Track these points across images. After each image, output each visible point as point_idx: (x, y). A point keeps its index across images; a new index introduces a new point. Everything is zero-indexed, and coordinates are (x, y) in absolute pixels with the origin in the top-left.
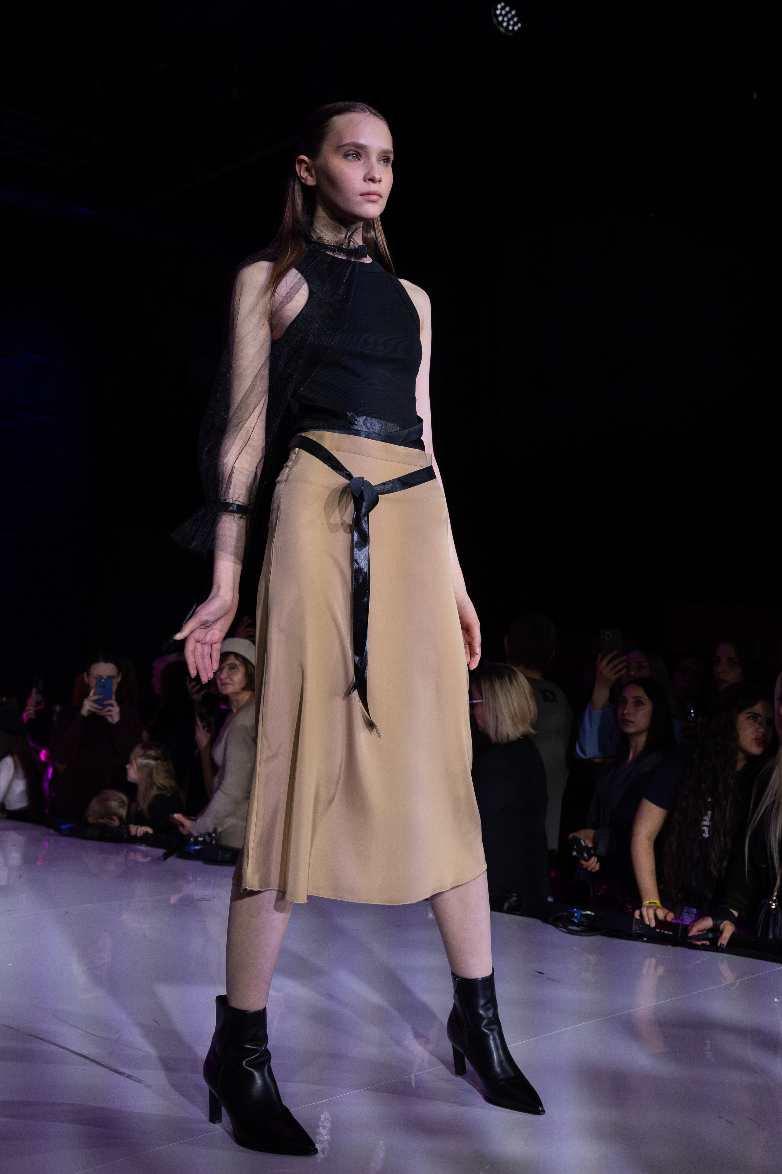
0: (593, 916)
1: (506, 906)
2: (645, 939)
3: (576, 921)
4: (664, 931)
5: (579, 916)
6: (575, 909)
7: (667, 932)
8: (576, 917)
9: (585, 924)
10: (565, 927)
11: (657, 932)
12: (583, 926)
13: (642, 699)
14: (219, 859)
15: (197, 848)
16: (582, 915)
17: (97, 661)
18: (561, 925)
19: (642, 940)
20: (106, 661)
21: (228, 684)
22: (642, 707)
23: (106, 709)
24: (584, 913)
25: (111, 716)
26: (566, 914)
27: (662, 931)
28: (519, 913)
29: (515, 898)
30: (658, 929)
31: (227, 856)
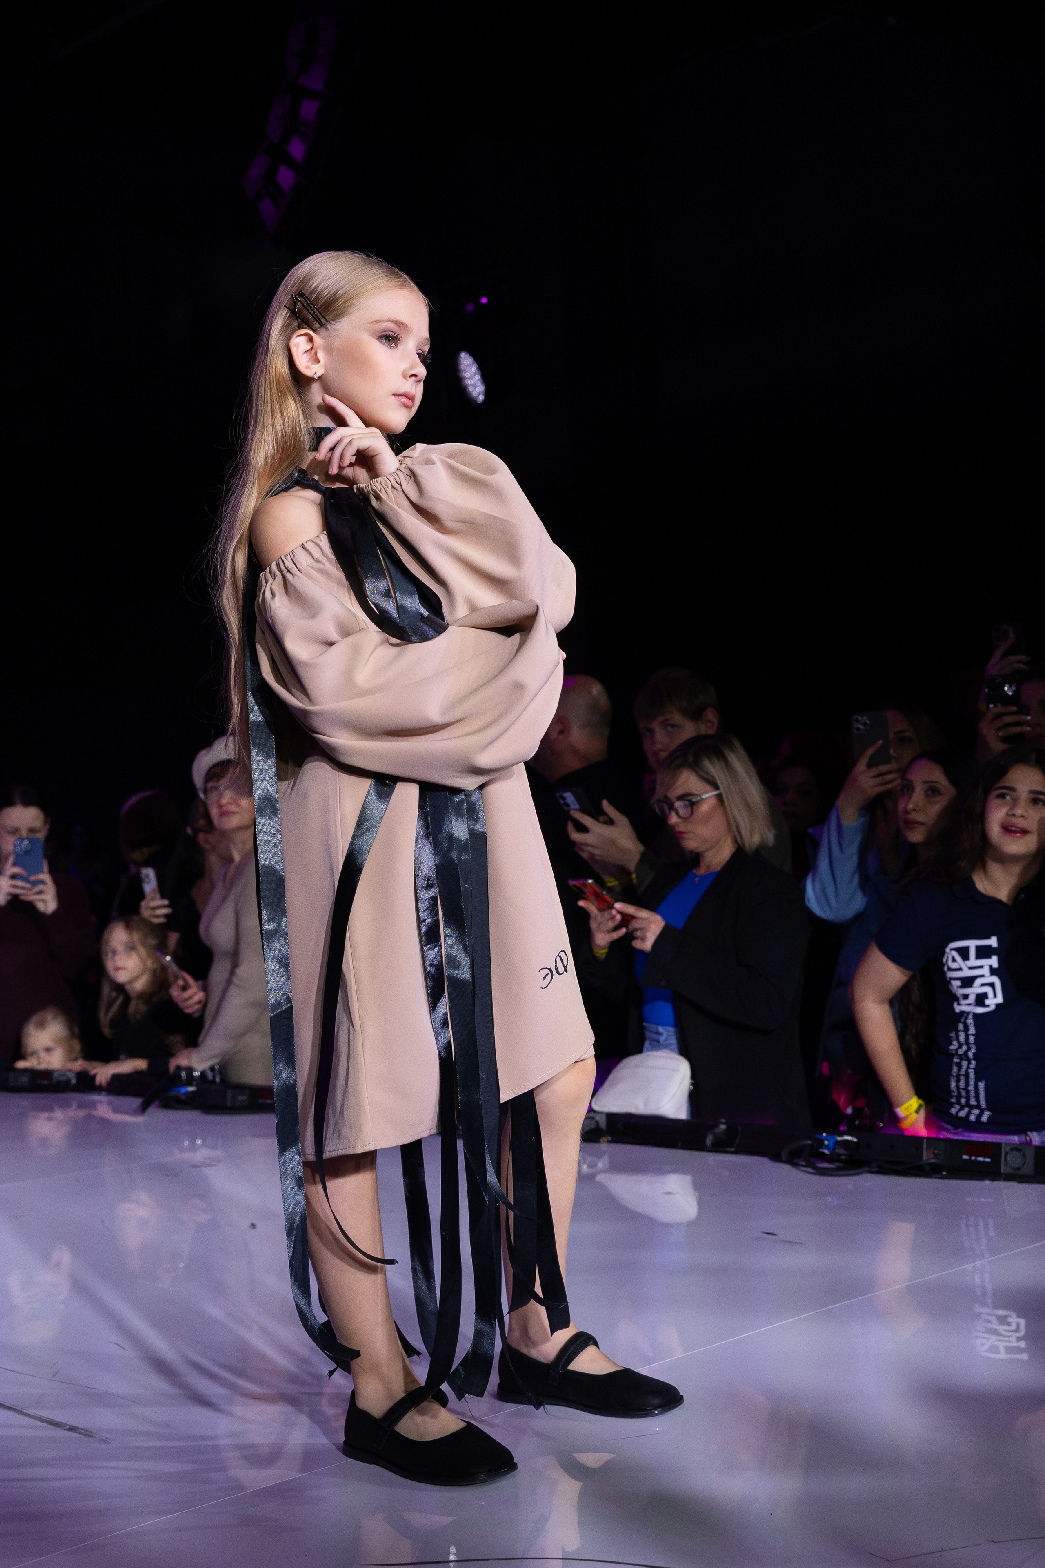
0: (856, 1142)
1: (709, 1141)
2: (944, 1173)
3: (827, 1152)
4: (976, 1156)
5: (831, 1145)
6: (824, 1135)
7: (981, 1159)
8: (827, 1147)
9: (843, 1157)
10: (812, 1166)
11: (965, 1160)
12: (840, 1161)
13: (939, 785)
14: (229, 1104)
15: (191, 1089)
16: (837, 1143)
17: (11, 803)
18: (803, 1163)
19: (939, 1176)
20: (27, 803)
21: (233, 813)
22: (938, 799)
23: (36, 889)
24: (839, 1139)
25: (44, 901)
26: (809, 1142)
27: (973, 1158)
28: (732, 1149)
29: (723, 1127)
30: (966, 1154)
31: (240, 1098)
